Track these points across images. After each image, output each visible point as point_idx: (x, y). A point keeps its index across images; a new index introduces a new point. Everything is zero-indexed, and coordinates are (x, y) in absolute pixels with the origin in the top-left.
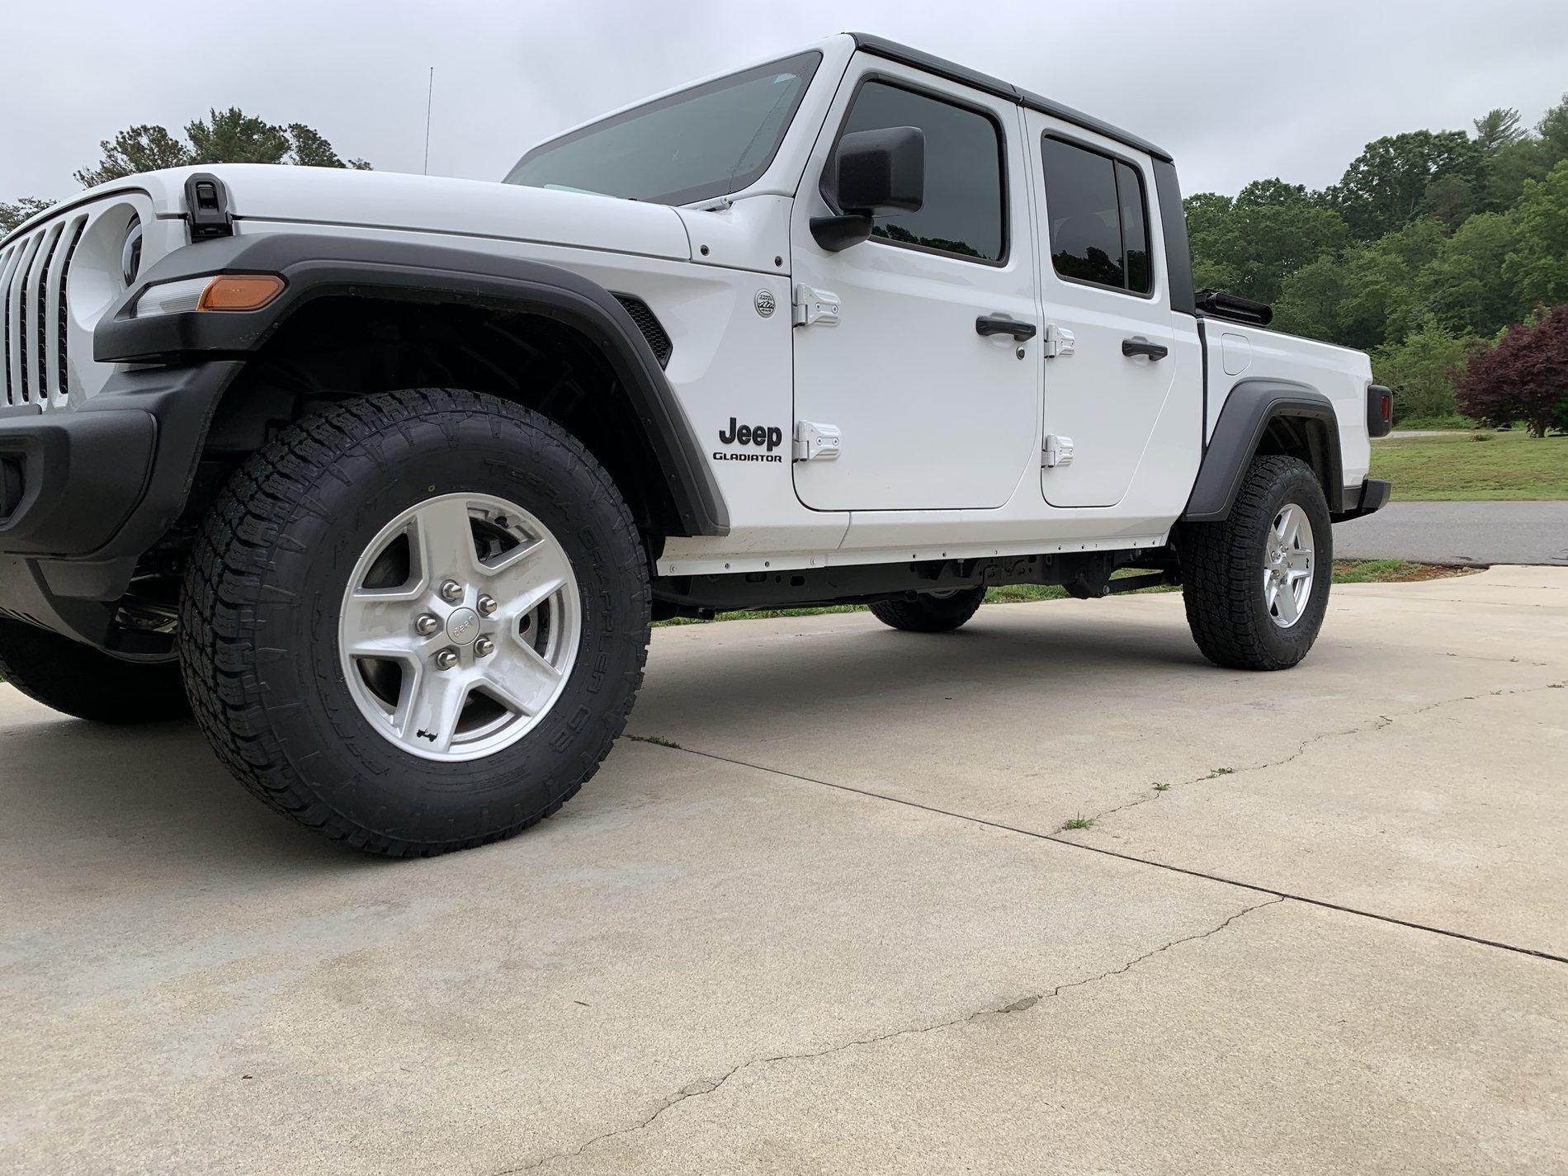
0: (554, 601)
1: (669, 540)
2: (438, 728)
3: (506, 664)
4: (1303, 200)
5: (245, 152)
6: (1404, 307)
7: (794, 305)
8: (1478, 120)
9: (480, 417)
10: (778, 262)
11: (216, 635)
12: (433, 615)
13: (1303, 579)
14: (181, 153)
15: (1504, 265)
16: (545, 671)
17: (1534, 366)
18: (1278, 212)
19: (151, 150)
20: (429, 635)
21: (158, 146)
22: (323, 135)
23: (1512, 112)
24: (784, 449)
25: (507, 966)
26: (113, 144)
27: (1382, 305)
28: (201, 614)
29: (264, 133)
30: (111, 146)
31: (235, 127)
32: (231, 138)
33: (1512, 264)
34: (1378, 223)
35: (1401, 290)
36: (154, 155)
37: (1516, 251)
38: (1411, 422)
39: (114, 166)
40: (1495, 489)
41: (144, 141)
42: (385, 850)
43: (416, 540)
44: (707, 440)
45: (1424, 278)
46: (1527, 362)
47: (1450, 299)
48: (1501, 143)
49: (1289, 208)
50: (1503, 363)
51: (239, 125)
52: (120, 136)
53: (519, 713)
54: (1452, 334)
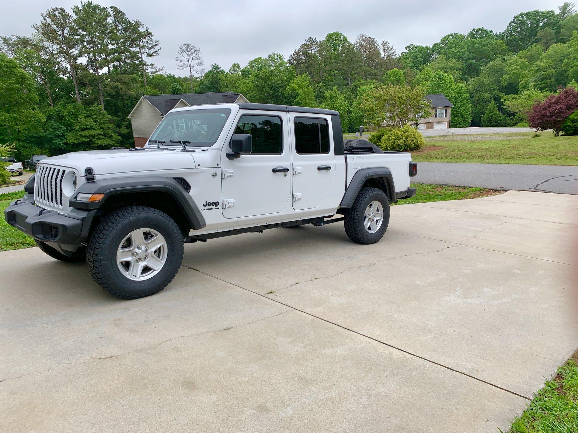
0: (162, 247)
1: (191, 230)
2: (137, 274)
3: (151, 261)
4: (492, 36)
5: (94, 17)
6: (526, 79)
7: (222, 174)
8: (559, 6)
9: (144, 214)
10: (218, 165)
11: (94, 260)
12: (136, 252)
13: (380, 219)
14: (70, 18)
15: (563, 64)
16: (159, 261)
17: (555, 110)
18: (481, 42)
19: (60, 17)
20: (135, 256)
21: (62, 15)
22: (123, 11)
23: (572, 3)
24: (220, 206)
25: (145, 321)
26: (45, 14)
27: (518, 78)
28: (91, 255)
29: (100, 10)
30: (45, 15)
31: (90, 8)
32: (89, 12)
33: (566, 63)
34: (520, 45)
35: (525, 72)
36: (60, 18)
37: (568, 59)
38: (522, 124)
39: (46, 23)
40: (528, 159)
41: (57, 13)
42: (127, 298)
43: (132, 238)
44: (200, 207)
45: (534, 68)
46: (553, 109)
47: (542, 77)
48: (568, 15)
49: (486, 40)
50: (545, 109)
51: (91, 7)
52: (48, 11)
53: (154, 270)
54: (540, 91)
